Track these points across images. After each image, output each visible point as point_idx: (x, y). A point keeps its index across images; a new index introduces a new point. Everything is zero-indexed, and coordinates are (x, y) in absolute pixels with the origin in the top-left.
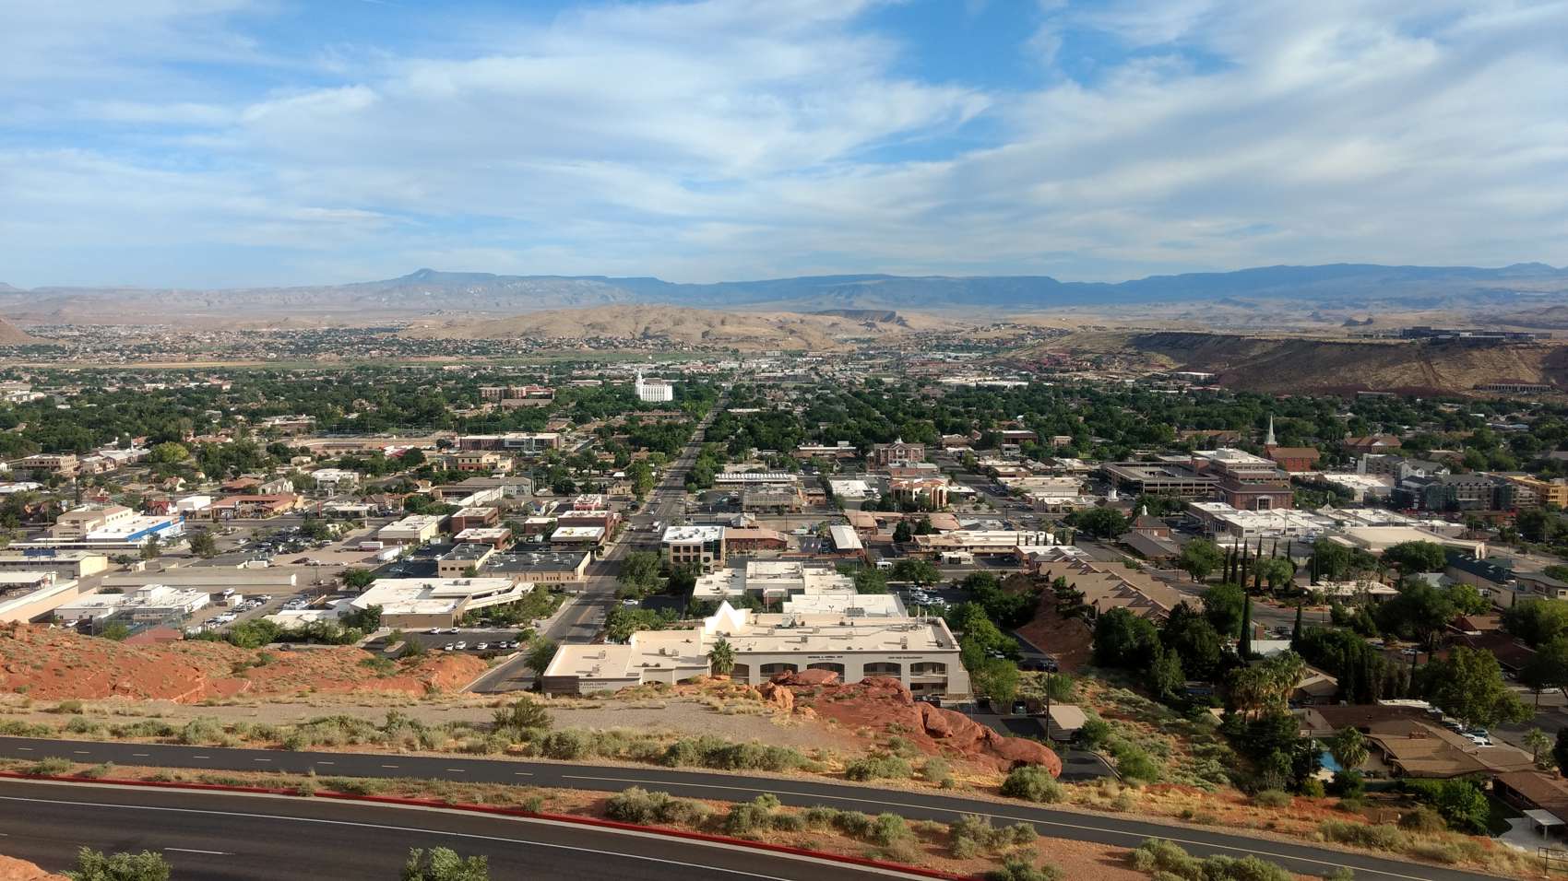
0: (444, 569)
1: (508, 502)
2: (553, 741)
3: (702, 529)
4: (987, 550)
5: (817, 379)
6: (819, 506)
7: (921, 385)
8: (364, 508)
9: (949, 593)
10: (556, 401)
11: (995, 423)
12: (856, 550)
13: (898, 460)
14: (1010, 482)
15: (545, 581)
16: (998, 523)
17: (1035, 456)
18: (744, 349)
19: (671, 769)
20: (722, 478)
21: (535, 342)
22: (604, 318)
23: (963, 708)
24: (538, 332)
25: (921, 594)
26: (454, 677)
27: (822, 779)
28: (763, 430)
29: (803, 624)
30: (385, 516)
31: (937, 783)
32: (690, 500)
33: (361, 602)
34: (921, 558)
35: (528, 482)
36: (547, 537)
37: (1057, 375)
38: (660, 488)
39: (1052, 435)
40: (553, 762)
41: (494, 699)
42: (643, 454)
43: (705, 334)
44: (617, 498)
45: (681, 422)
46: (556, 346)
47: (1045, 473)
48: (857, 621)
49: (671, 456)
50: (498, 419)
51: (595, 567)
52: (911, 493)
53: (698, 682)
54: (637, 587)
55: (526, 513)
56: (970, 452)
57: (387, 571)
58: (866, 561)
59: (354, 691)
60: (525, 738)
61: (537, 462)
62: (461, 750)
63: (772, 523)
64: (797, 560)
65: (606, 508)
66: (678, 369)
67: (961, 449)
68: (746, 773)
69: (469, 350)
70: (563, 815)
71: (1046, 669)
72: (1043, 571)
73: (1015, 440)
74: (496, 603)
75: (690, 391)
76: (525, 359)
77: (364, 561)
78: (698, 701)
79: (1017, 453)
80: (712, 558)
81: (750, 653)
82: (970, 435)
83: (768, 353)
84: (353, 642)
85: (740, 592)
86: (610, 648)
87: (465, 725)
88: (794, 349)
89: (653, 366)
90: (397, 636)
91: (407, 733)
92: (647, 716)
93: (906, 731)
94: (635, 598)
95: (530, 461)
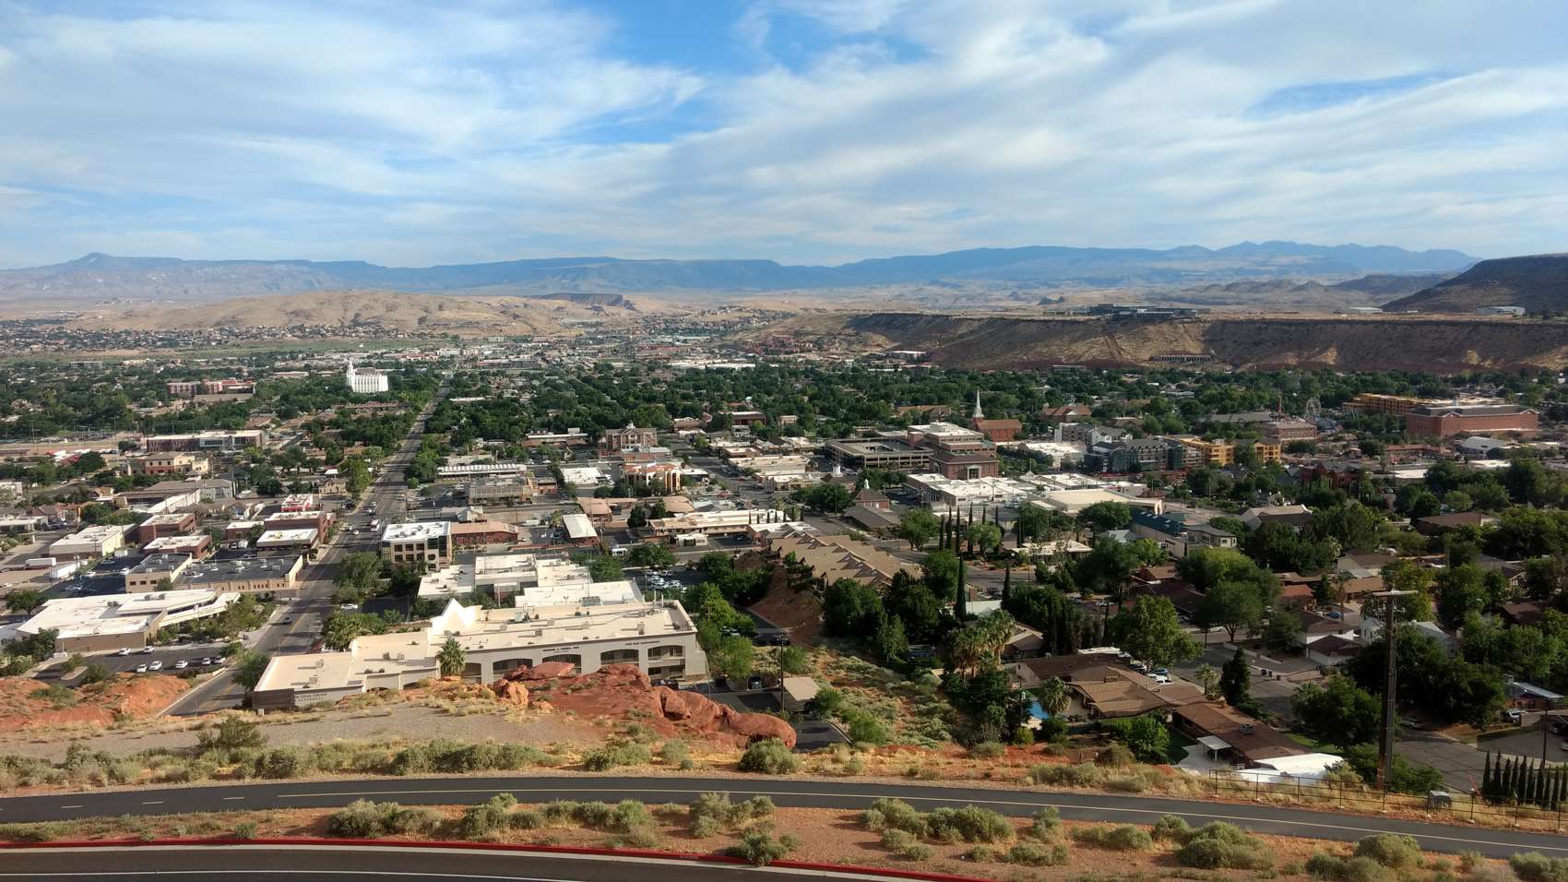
0: (133, 583)
1: (205, 506)
2: (267, 759)
3: (425, 525)
4: (720, 531)
5: (544, 365)
6: (551, 496)
7: (651, 369)
8: (31, 521)
9: (684, 576)
10: (257, 395)
11: (725, 405)
12: (590, 538)
13: (630, 445)
14: (741, 463)
15: (252, 590)
16: (730, 503)
17: (764, 436)
18: (465, 335)
19: (399, 777)
20: (445, 471)
21: (231, 333)
22: (308, 305)
23: (700, 688)
24: (235, 321)
25: (657, 578)
26: (149, 701)
27: (560, 773)
28: (488, 420)
29: (537, 617)
30: (59, 529)
31: (677, 765)
32: (411, 496)
33: (31, 627)
34: (656, 542)
35: (229, 486)
36: (253, 542)
37: (782, 356)
38: (378, 485)
39: (780, 414)
40: (268, 782)
41: (197, 721)
42: (358, 449)
43: (421, 321)
44: (331, 497)
45: (398, 413)
46: (255, 336)
47: (774, 452)
48: (593, 610)
49: (389, 452)
50: (191, 417)
51: (308, 572)
52: (644, 478)
53: (426, 685)
54: (355, 590)
55: (227, 517)
56: (702, 435)
57: (62, 590)
58: (601, 549)
59: (25, 727)
60: (234, 760)
61: (238, 462)
62: (159, 780)
63: (501, 515)
64: (529, 552)
65: (318, 508)
66: (393, 358)
67: (693, 432)
68: (480, 774)
69: (154, 342)
70: (281, 838)
71: (779, 643)
72: (774, 548)
73: (744, 421)
74: (196, 616)
75: (407, 380)
76: (220, 351)
77: (32, 581)
78: (427, 705)
79: (746, 434)
80: (437, 555)
81: (482, 651)
82: (701, 417)
83: (491, 339)
84: (21, 672)
85: (469, 589)
86: (329, 657)
87: (163, 752)
88: (518, 334)
89: (366, 355)
90: (77, 661)
91: (93, 767)
92: (371, 724)
93: (644, 716)
94: (354, 602)
95: (229, 461)
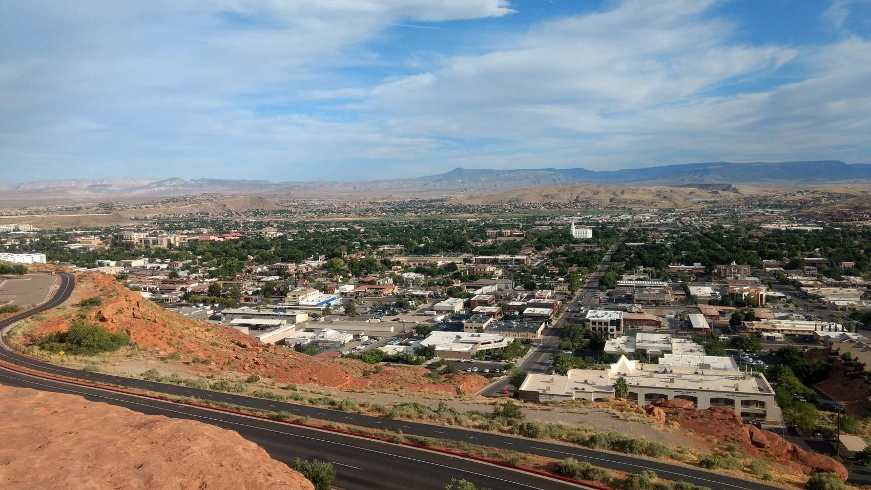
0: (467, 327)
1: (499, 292)
2: (525, 427)
3: (609, 312)
4: (793, 333)
5: (680, 225)
6: (681, 302)
7: (748, 229)
8: (427, 293)
9: (767, 358)
10: (526, 238)
11: (799, 253)
12: (705, 329)
13: (733, 275)
14: (810, 291)
15: (520, 337)
16: (801, 316)
17: (828, 274)
18: (635, 208)
19: (591, 449)
20: (621, 283)
21: (515, 206)
22: (553, 192)
23: (777, 430)
24: (517, 200)
25: (748, 357)
26: (472, 387)
27: (684, 465)
28: (646, 255)
29: (671, 371)
30: (437, 298)
31: (761, 476)
32: (602, 295)
33: (425, 343)
34: (748, 336)
35: (511, 283)
36: (521, 313)
37: (844, 223)
38: (585, 288)
39: (840, 261)
40: (525, 438)
41: (493, 401)
42: (575, 268)
43: (611, 200)
44: (560, 293)
45: (597, 250)
46: (526, 208)
47: (835, 285)
48: (706, 372)
49: (591, 269)
50: (495, 248)
51: (547, 331)
52: (741, 296)
53: (608, 401)
54: (571, 344)
55: (509, 299)
56: (781, 271)
57: (438, 327)
58: (712, 336)
59: (421, 390)
60: (509, 424)
61: (515, 271)
62: (476, 427)
63: (653, 311)
64: (668, 333)
65: (553, 298)
66: (595, 220)
67: (776, 269)
68: (636, 456)
69: (481, 210)
70: (531, 469)
71: (837, 411)
72: (834, 348)
73: (813, 264)
74: (494, 347)
75: (602, 232)
76: (510, 215)
77: (426, 321)
78: (608, 412)
79: (815, 272)
80: (615, 330)
81: (638, 386)
82: (782, 260)
83: (650, 210)
84: (421, 364)
85: (632, 350)
86: (556, 377)
87: (477, 413)
88: (666, 207)
89: (581, 218)
90: (442, 362)
91: (448, 415)
92: (578, 418)
93: (738, 441)
94: (570, 350)
95: (511, 270)
